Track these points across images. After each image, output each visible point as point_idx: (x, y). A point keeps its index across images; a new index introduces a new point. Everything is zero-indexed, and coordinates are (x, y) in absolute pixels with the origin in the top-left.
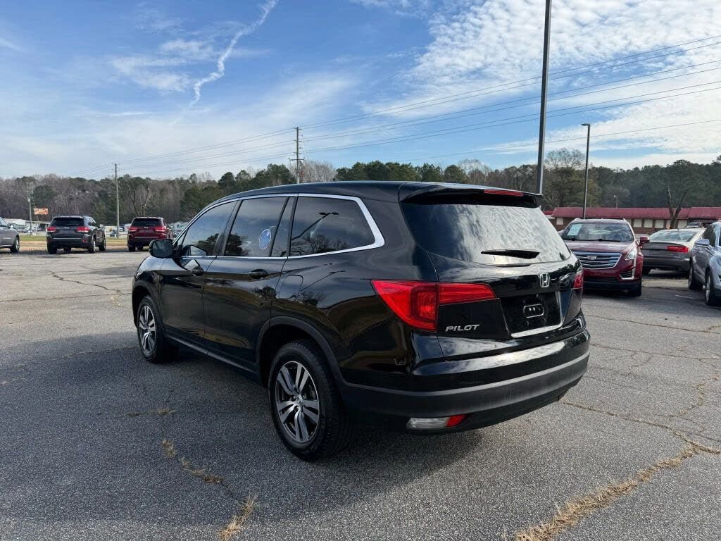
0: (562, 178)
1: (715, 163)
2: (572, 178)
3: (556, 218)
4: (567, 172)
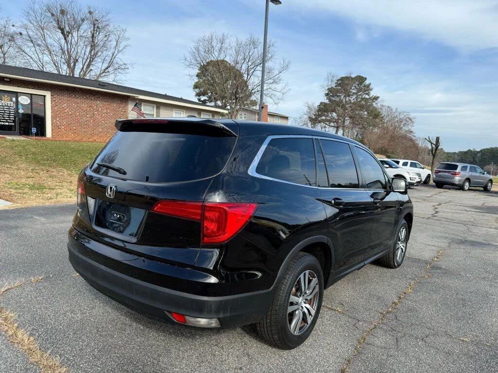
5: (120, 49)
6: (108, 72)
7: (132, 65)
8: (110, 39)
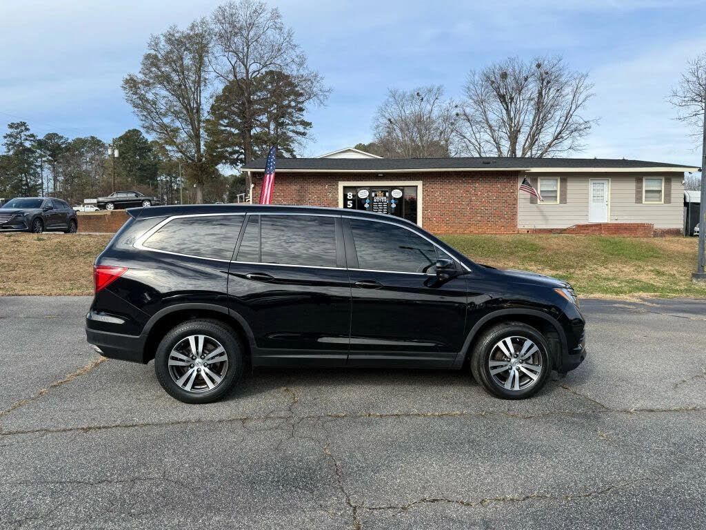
5: (579, 103)
6: (562, 137)
7: (596, 121)
8: (564, 93)
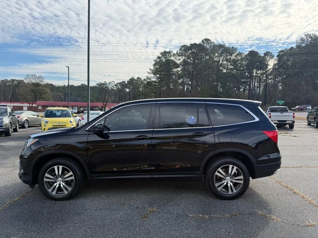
0: (35, 88)
1: (96, 86)
2: (40, 88)
3: (38, 106)
4: (37, 85)
